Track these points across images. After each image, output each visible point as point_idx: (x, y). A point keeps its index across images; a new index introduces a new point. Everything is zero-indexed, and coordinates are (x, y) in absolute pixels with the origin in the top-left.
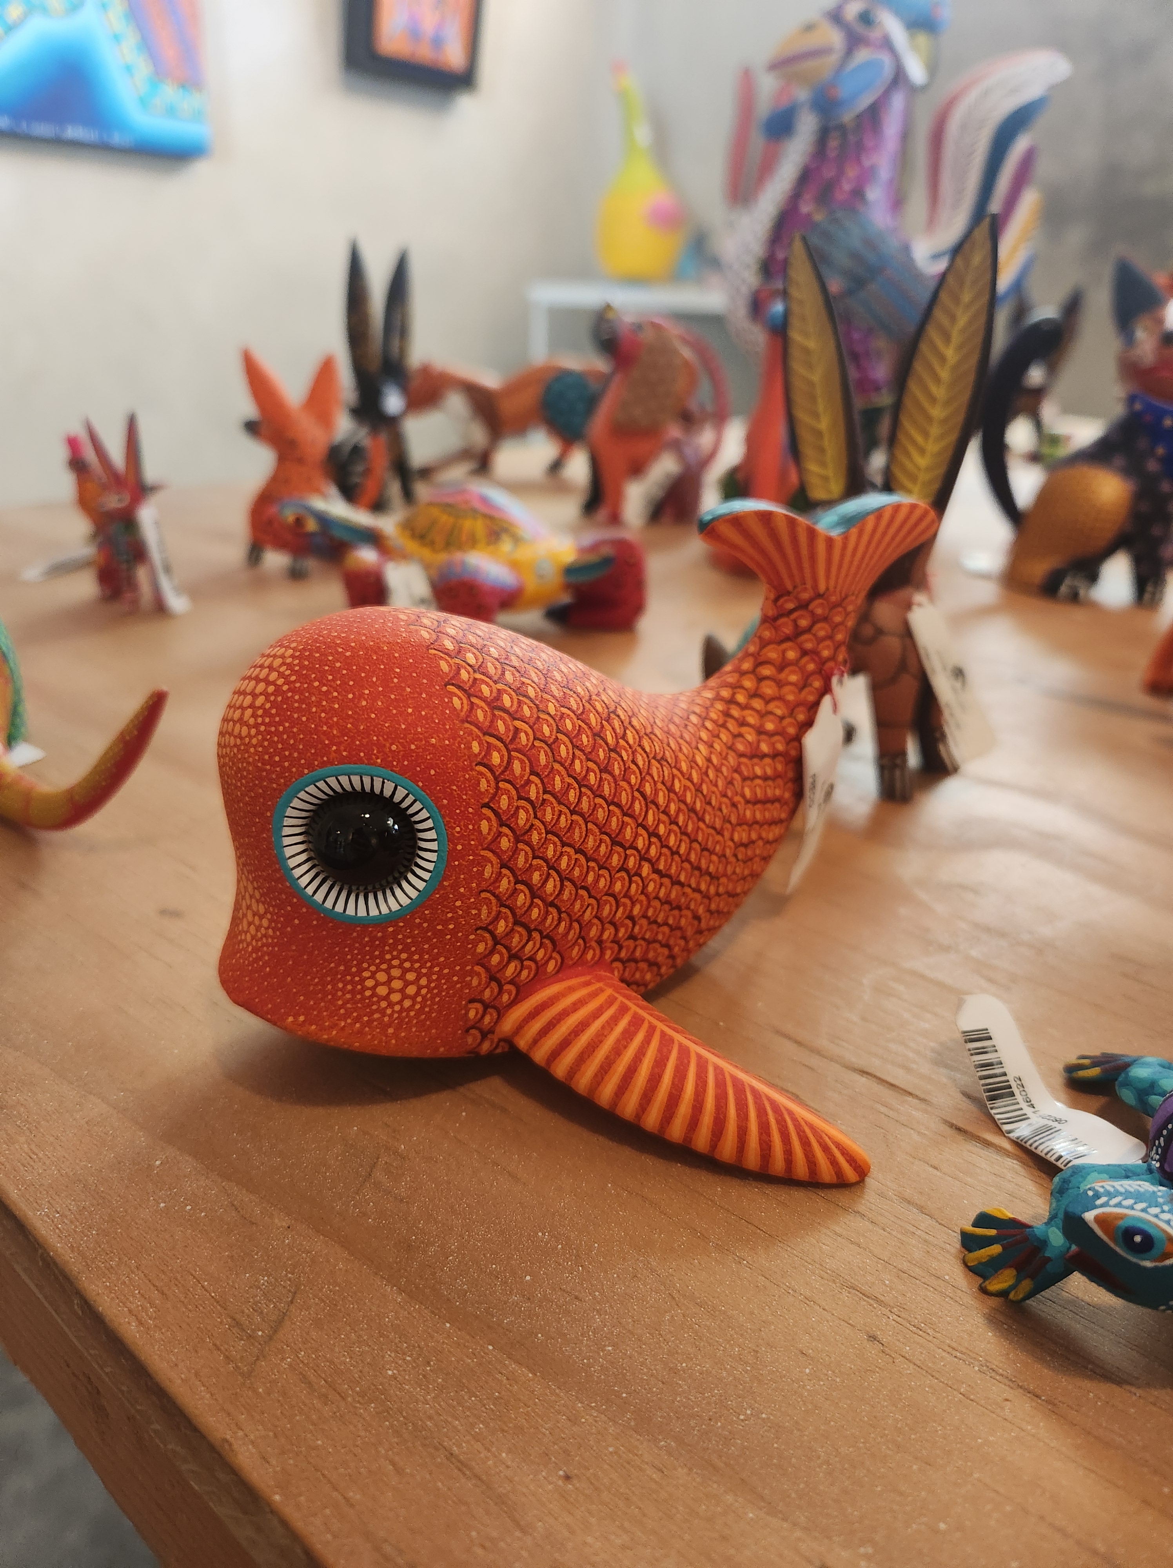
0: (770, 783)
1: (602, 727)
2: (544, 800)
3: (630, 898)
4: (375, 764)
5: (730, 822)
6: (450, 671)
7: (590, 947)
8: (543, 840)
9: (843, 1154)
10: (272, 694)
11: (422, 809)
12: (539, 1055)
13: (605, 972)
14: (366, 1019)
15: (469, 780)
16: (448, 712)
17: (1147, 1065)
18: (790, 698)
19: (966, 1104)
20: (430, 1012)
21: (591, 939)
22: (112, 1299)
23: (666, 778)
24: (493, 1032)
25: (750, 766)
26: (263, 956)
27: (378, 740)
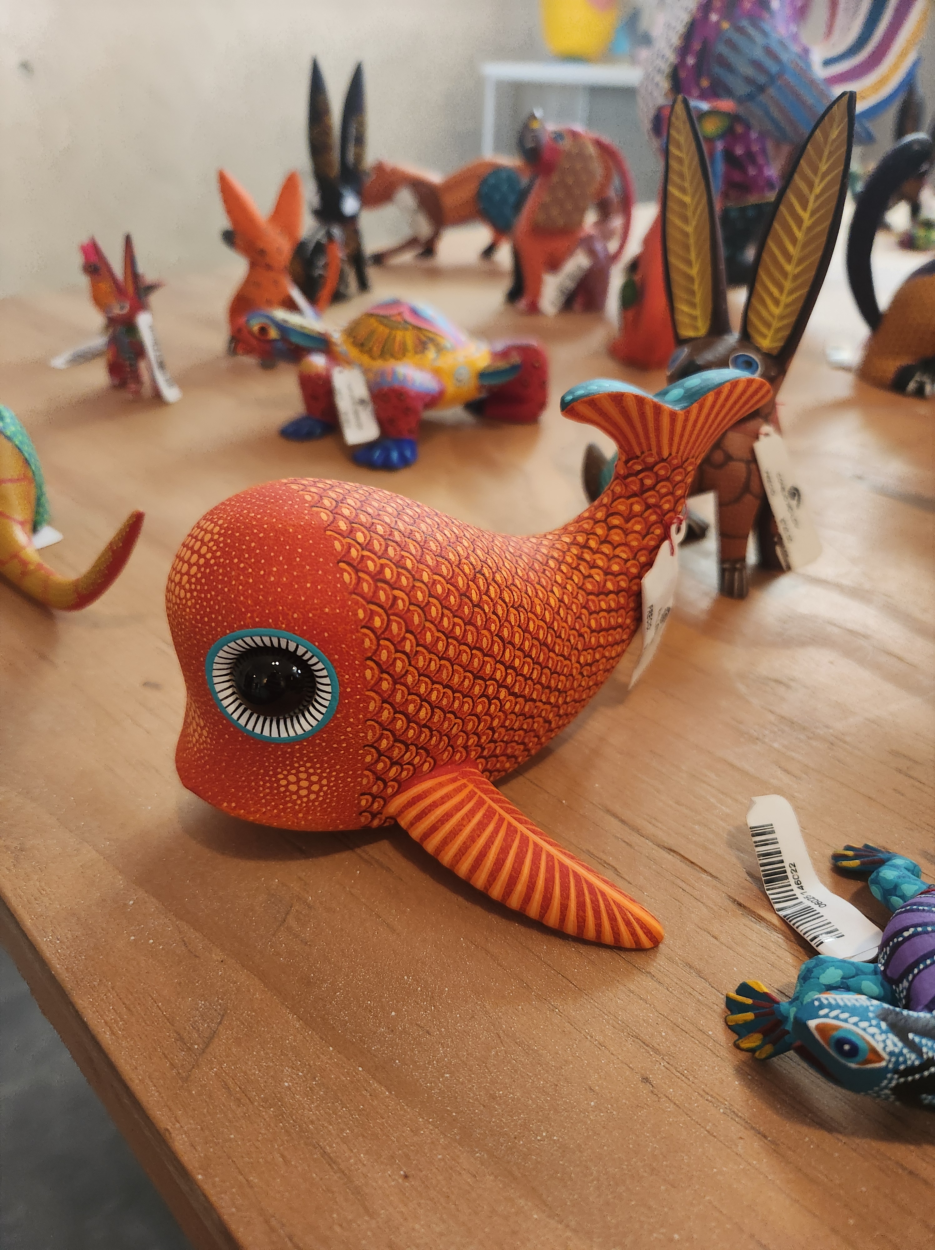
0: (613, 614)
1: (468, 586)
2: (417, 651)
3: (490, 716)
4: (280, 628)
5: (577, 649)
6: (342, 550)
7: (458, 751)
8: (416, 681)
9: (642, 928)
10: (202, 566)
11: (318, 662)
12: (416, 833)
13: (470, 768)
14: (281, 807)
15: (356, 640)
16: (339, 586)
17: (896, 867)
18: (634, 543)
19: (749, 883)
20: (331, 802)
21: (458, 746)
22: (94, 1012)
23: (522, 621)
24: (381, 814)
25: (597, 602)
26: (204, 757)
27: (283, 609)
